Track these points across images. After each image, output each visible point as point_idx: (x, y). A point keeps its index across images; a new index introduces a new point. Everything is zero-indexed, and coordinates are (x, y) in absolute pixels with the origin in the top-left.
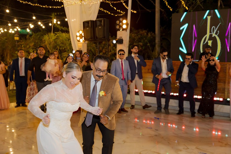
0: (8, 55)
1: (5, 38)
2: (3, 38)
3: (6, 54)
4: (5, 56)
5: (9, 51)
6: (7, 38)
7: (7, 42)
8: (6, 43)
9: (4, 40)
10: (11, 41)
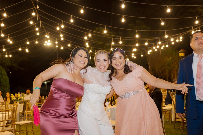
0: (175, 76)
1: (170, 58)
2: (168, 59)
3: (172, 76)
4: (172, 78)
5: (176, 72)
6: (172, 58)
7: (173, 62)
8: (171, 63)
9: (169, 60)
10: (177, 60)
